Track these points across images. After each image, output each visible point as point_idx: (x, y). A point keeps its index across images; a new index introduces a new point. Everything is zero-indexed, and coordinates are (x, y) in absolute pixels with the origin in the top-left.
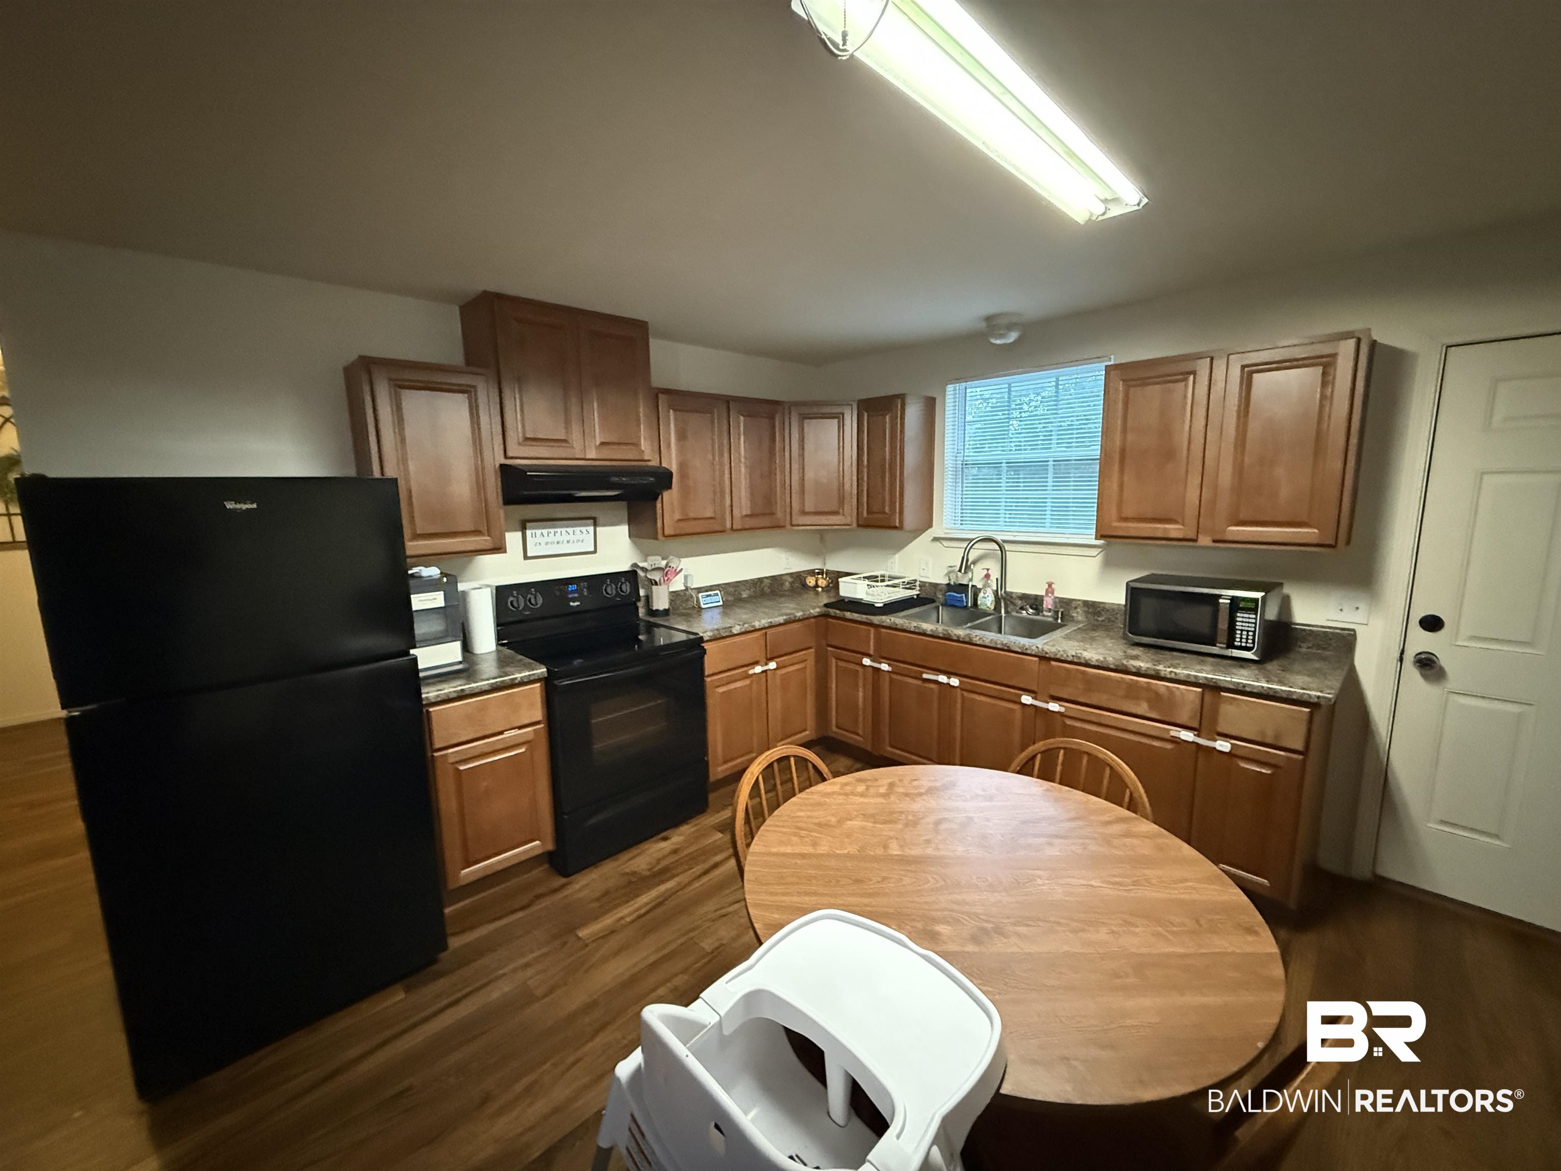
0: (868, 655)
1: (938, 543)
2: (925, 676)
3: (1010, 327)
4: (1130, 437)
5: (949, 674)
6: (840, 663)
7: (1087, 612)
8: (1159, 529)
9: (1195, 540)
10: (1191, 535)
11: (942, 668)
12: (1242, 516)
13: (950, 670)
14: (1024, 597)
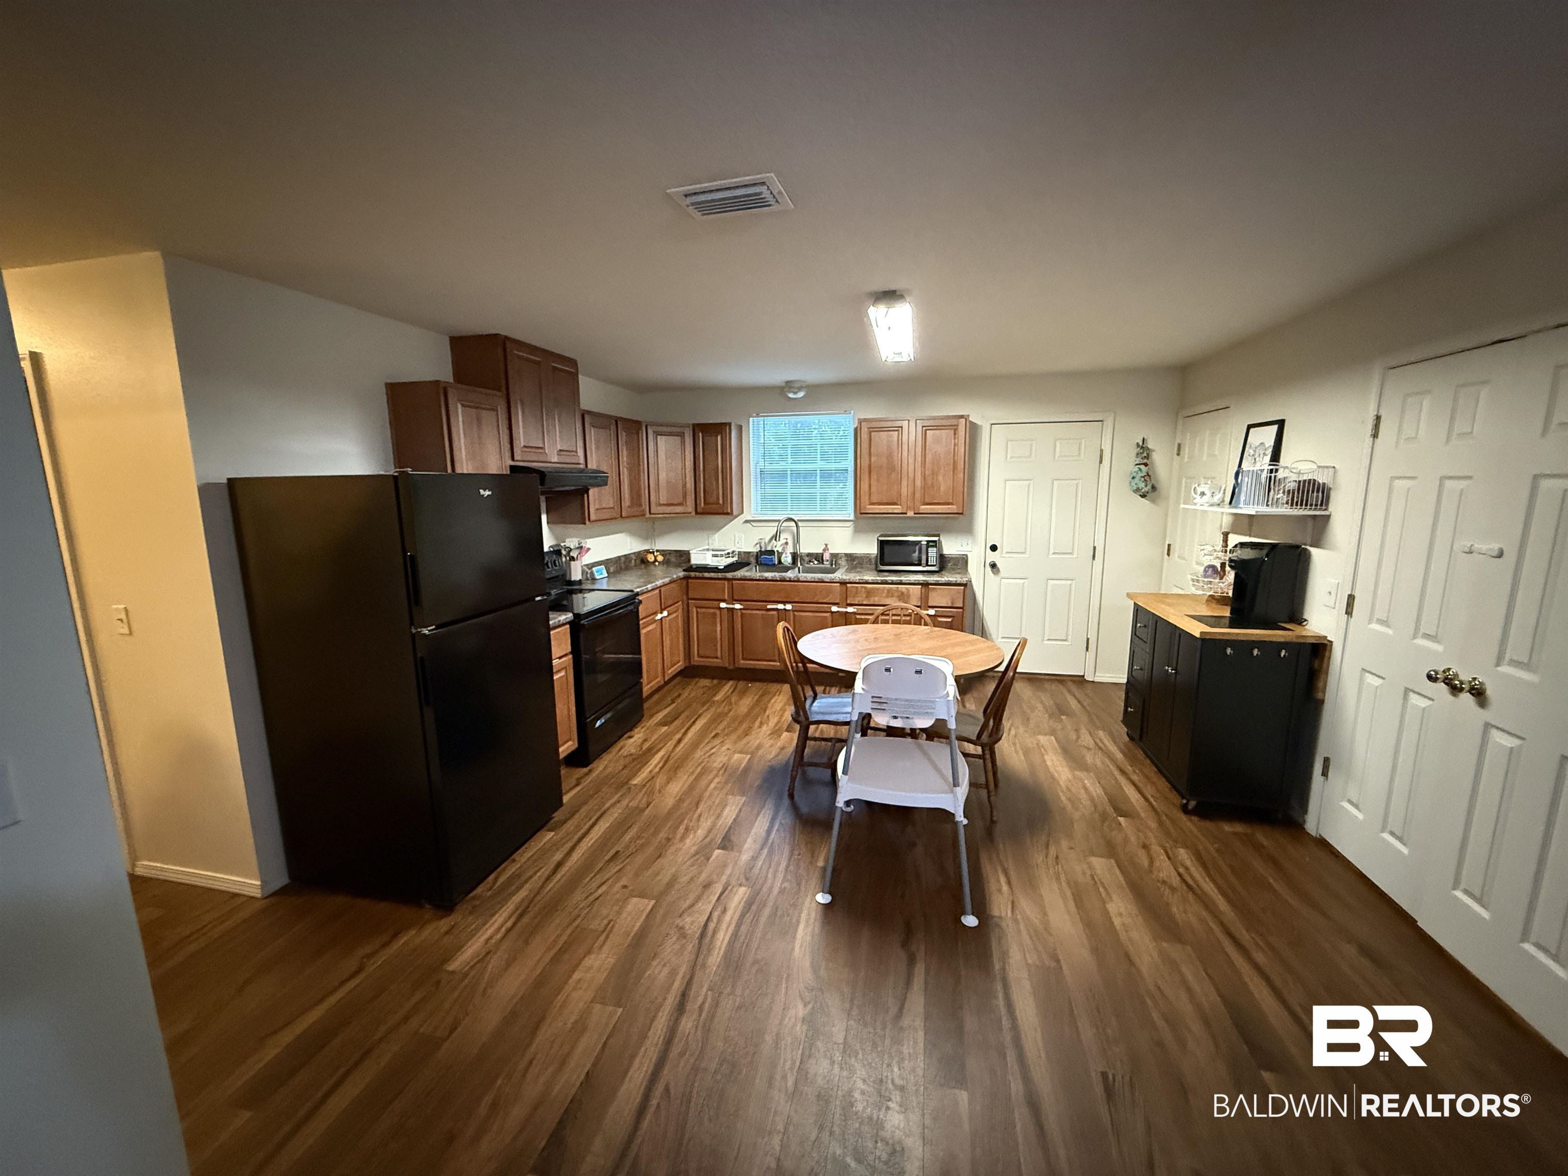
0: (724, 601)
1: (749, 524)
2: (769, 607)
3: (800, 389)
4: (873, 459)
5: (784, 603)
6: (699, 610)
7: (847, 560)
8: (889, 508)
9: (906, 514)
10: (905, 511)
11: (780, 600)
12: (927, 501)
13: (785, 600)
14: (809, 555)
